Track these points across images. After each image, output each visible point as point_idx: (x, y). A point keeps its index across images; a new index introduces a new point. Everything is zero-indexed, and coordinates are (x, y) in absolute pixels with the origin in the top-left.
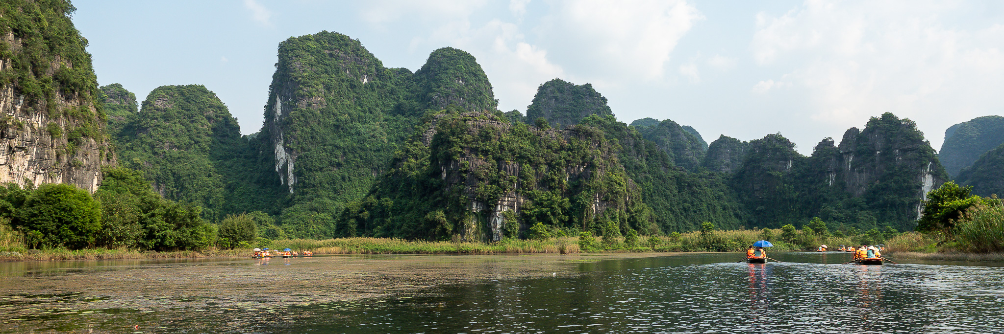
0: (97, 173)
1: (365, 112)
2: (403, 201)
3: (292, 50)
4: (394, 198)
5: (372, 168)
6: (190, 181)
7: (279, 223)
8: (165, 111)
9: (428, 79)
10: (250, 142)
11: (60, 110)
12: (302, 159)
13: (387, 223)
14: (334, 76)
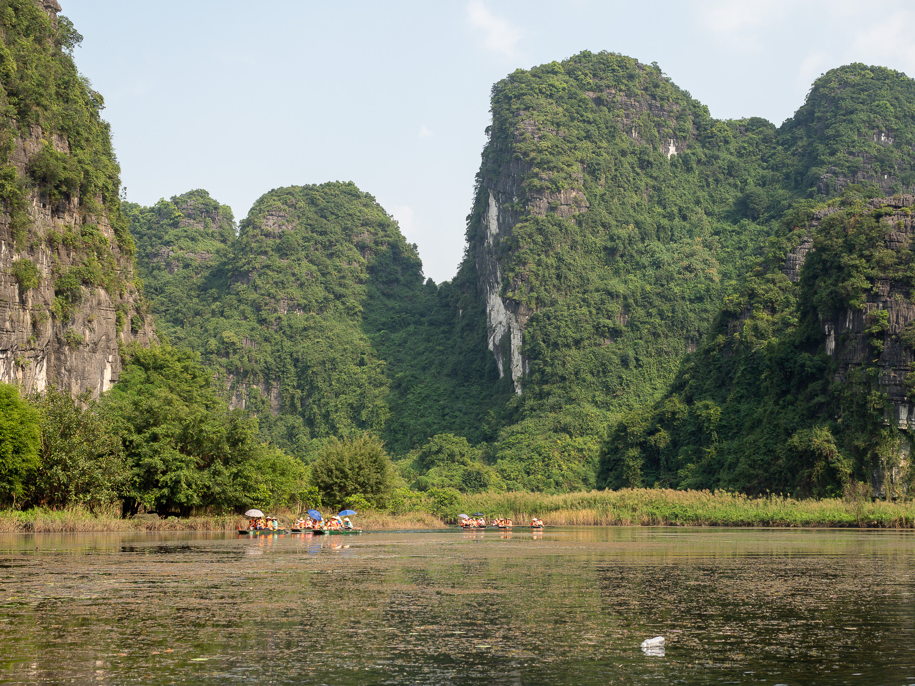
0: (111, 358)
1: (671, 217)
2: (744, 407)
3: (518, 97)
4: (724, 401)
5: (687, 338)
6: (325, 375)
7: (490, 459)
8: (280, 237)
9: (809, 137)
10: (440, 293)
11: (41, 234)
12: (538, 322)
13: (708, 457)
14: (604, 144)
